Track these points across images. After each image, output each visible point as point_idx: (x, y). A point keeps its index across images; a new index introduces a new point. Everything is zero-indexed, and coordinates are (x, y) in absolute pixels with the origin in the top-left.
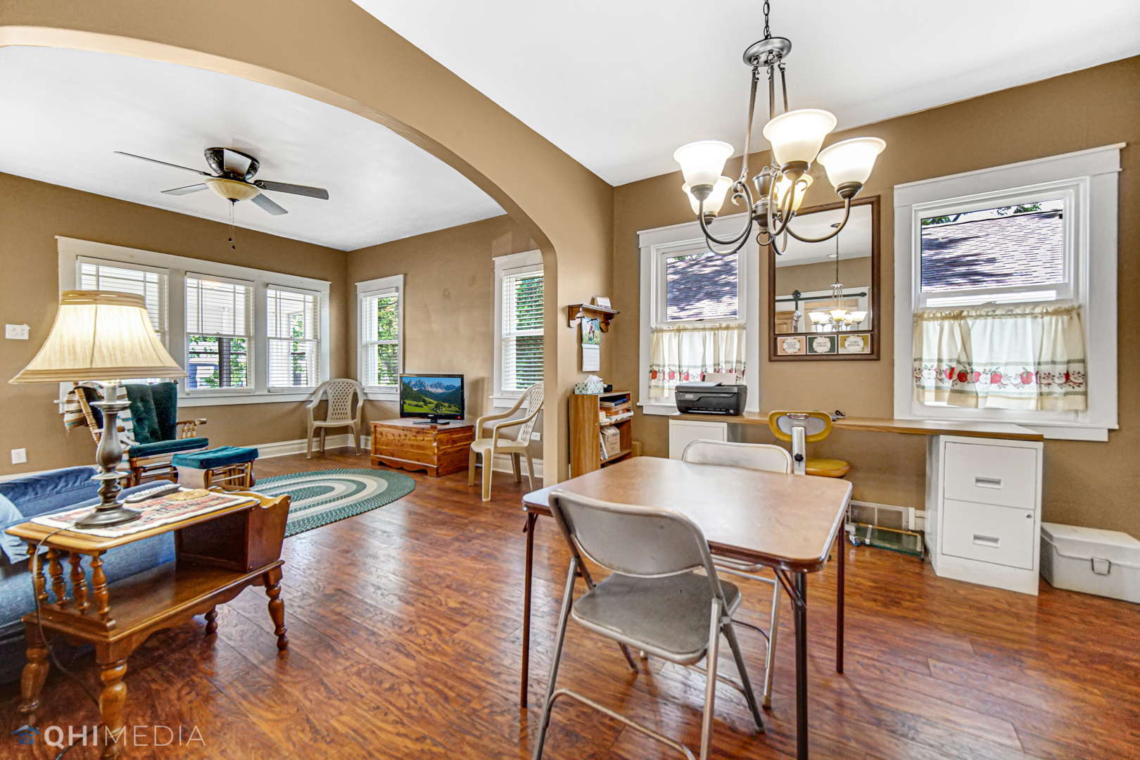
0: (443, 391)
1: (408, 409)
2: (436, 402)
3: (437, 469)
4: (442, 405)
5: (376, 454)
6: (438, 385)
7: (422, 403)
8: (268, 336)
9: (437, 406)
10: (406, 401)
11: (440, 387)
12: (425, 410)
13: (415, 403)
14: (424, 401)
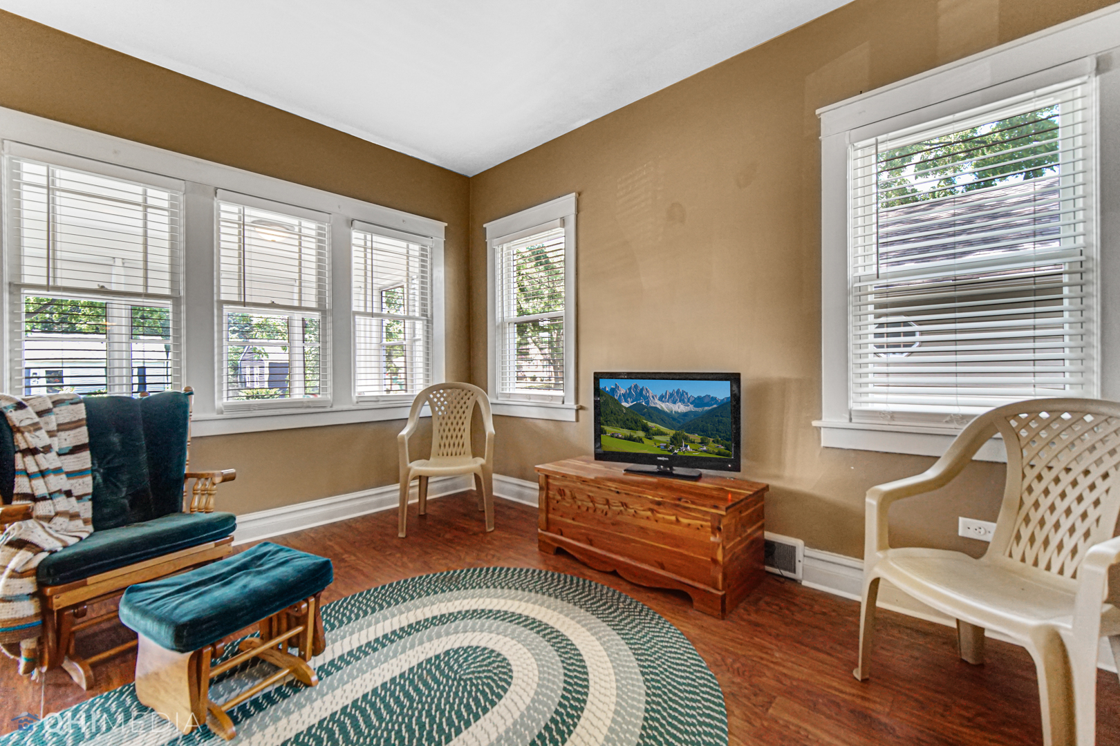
0: (691, 408)
1: (610, 444)
2: (672, 432)
3: (723, 597)
4: (686, 439)
5: (548, 529)
6: (679, 397)
7: (641, 434)
8: (354, 309)
9: (675, 441)
10: (606, 428)
11: (682, 401)
12: (648, 447)
13: (627, 432)
14: (646, 429)
